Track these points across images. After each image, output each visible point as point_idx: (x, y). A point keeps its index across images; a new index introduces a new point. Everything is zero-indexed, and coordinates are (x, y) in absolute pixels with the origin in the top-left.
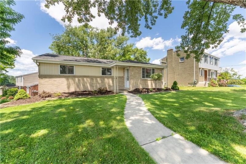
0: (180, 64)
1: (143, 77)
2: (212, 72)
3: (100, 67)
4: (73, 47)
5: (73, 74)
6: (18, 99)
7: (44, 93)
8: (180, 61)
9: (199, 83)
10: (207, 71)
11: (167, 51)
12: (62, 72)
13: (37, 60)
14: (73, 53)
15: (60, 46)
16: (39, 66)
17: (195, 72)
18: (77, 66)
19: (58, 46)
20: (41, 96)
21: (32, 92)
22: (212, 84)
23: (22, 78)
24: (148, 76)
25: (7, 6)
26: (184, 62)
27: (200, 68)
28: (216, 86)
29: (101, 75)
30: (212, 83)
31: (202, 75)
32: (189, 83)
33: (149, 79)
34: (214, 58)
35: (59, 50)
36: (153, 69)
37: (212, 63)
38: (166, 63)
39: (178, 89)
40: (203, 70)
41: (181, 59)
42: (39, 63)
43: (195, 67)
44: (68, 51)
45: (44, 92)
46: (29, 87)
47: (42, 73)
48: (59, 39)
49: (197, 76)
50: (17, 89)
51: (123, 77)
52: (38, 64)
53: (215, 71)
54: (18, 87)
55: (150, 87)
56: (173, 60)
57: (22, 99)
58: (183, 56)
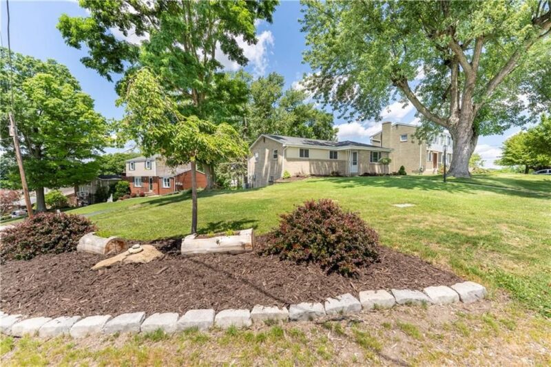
1: (371, 161)
2: (443, 156)
5: (309, 157)
8: (401, 140)
9: (427, 170)
10: (437, 154)
12: (301, 155)
17: (422, 155)
18: (309, 150)
23: (154, 163)
24: (376, 160)
26: (407, 141)
27: (428, 151)
29: (329, 159)
31: (430, 159)
32: (413, 171)
33: (376, 163)
36: (380, 153)
37: (444, 143)
38: (379, 142)
39: (406, 174)
40: (432, 153)
41: (402, 136)
49: (424, 161)
55: (377, 172)
56: (391, 139)
58: (406, 133)
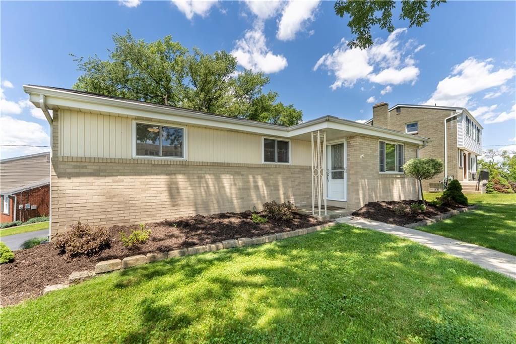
1: (381, 168)
3: (261, 135)
4: (137, 93)
5: (181, 156)
7: (81, 236)
8: (407, 133)
11: (374, 108)
16: (53, 121)
17: (448, 157)
18: (192, 131)
20: (68, 249)
21: (18, 210)
22: (498, 186)
26: (417, 134)
28: (509, 190)
29: (263, 162)
30: (496, 183)
31: (461, 164)
32: (431, 184)
33: (393, 174)
34: (477, 126)
37: (475, 139)
40: (462, 153)
41: (408, 126)
42: (56, 109)
43: (448, 146)
45: (81, 232)
46: (10, 197)
47: (66, 151)
48: (98, 68)
49: (453, 167)
52: (51, 112)
58: (415, 120)
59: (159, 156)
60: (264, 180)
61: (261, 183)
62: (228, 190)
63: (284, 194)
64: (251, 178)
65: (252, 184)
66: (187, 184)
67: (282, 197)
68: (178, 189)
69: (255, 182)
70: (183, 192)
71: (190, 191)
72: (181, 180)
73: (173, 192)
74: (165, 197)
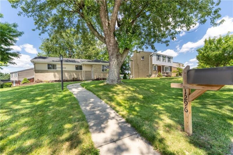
0: (142, 62)
1: (103, 71)
2: (165, 68)
3: (74, 65)
4: (60, 48)
5: (56, 69)
6: (24, 83)
8: (142, 60)
9: (153, 75)
10: (161, 66)
12: (49, 68)
13: (33, 62)
14: (61, 52)
15: (48, 47)
16: (34, 65)
17: (150, 67)
18: (58, 65)
19: (47, 47)
23: (17, 74)
25: (13, 28)
26: (144, 60)
27: (153, 65)
29: (75, 70)
32: (147, 76)
34: (167, 57)
35: (48, 50)
37: (165, 61)
38: (133, 61)
40: (156, 66)
41: (142, 57)
42: (35, 63)
43: (150, 64)
44: (56, 51)
45: (38, 80)
47: (36, 69)
49: (151, 70)
50: (11, 83)
51: (91, 71)
53: (169, 66)
54: (13, 82)
56: (138, 59)
57: (26, 83)
59: (52, 69)
60: (75, 74)
61: (74, 74)
62: (66, 76)
63: (81, 77)
64: (72, 73)
65: (72, 74)
66: (57, 74)
67: (80, 78)
68: (56, 75)
69: (73, 74)
70: (57, 76)
71: (58, 75)
72: (56, 74)
73: (55, 76)
74: (53, 76)
